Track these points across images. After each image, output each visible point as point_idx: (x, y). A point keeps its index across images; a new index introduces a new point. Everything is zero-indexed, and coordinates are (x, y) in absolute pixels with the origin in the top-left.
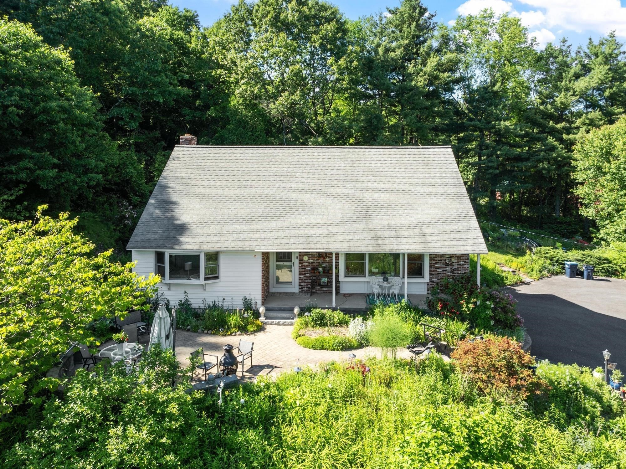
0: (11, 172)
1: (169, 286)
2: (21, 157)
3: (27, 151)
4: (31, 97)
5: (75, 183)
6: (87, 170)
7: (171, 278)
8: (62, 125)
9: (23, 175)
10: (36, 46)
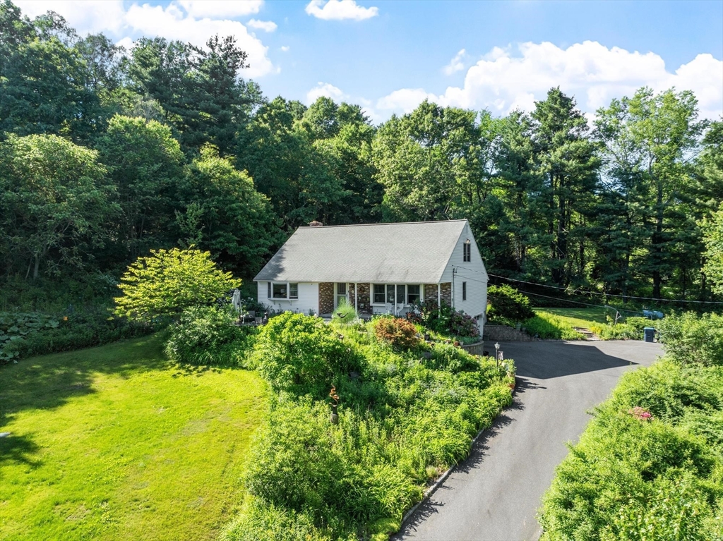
0: (212, 244)
1: (274, 301)
2: (219, 236)
3: (221, 233)
4: (224, 202)
5: (250, 252)
6: (258, 246)
7: (274, 297)
8: (239, 217)
9: (218, 246)
10: (229, 172)
